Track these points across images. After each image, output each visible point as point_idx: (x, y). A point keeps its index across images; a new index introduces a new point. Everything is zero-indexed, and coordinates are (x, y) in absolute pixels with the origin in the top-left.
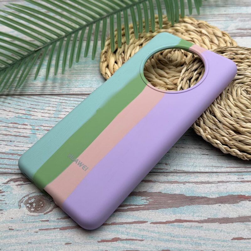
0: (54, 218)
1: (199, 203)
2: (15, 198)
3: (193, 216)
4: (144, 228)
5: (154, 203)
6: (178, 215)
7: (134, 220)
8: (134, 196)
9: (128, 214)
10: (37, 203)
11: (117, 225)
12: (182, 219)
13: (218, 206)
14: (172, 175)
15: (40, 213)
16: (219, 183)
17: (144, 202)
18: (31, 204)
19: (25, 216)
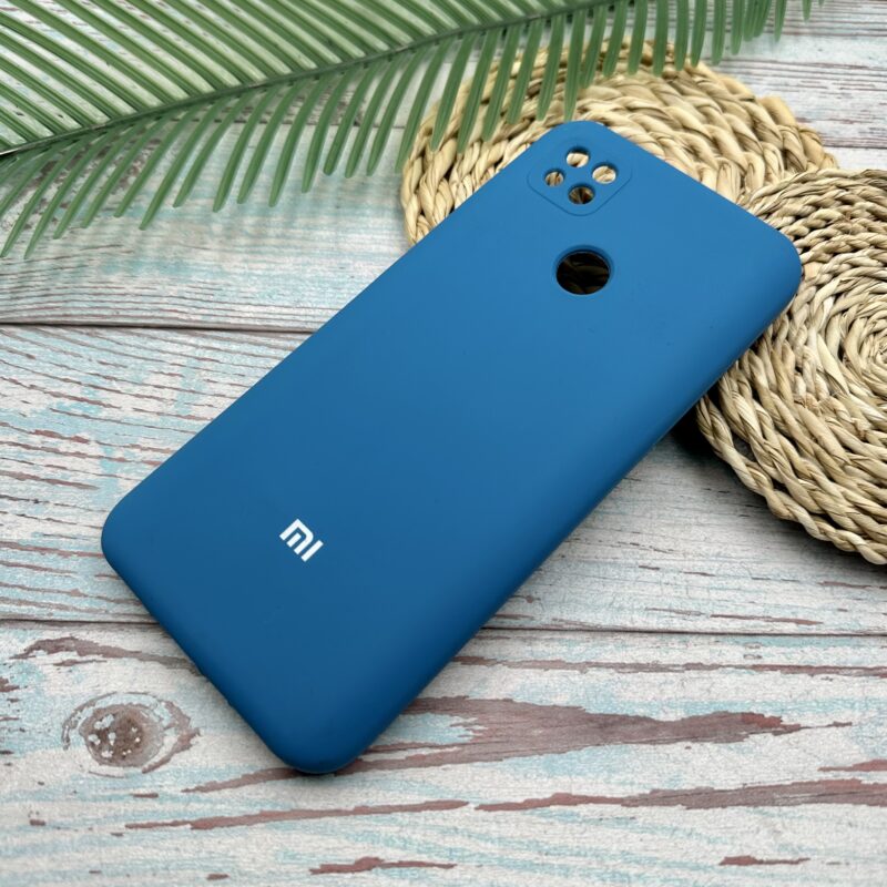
0: (174, 786)
1: (627, 739)
2: (52, 710)
3: (609, 783)
4: (456, 824)
5: (488, 739)
6: (562, 780)
7: (424, 799)
8: (429, 714)
9: (408, 777)
10: (120, 732)
11: (374, 815)
12: (575, 792)
14: (546, 640)
15: (130, 766)
16: (687, 672)
17: (457, 734)
18: (102, 734)
19: (84, 776)
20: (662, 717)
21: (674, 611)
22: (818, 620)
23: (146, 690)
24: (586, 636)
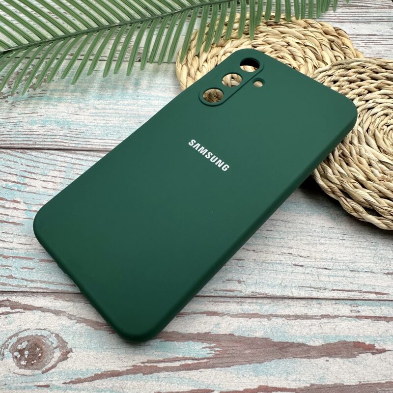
0: (59, 380)
1: (295, 356)
5: (222, 355)
6: (263, 378)
7: (191, 388)
8: (191, 341)
9: (182, 376)
10: (31, 350)
13: (325, 362)
14: (249, 303)
15: (35, 369)
16: (322, 319)
17: (206, 353)
18: (21, 352)
19: (11, 375)
20: (311, 344)
21: (312, 288)
22: (387, 293)
23: (45, 328)
24: (269, 300)
